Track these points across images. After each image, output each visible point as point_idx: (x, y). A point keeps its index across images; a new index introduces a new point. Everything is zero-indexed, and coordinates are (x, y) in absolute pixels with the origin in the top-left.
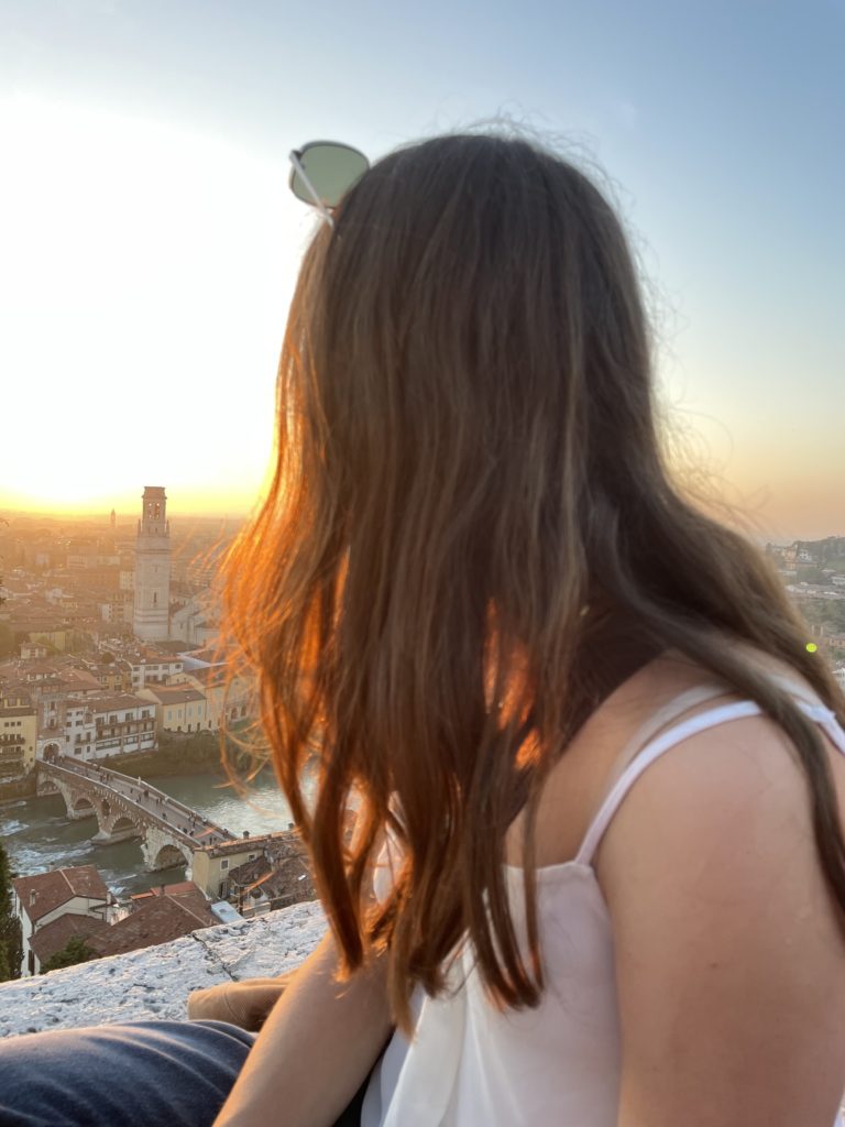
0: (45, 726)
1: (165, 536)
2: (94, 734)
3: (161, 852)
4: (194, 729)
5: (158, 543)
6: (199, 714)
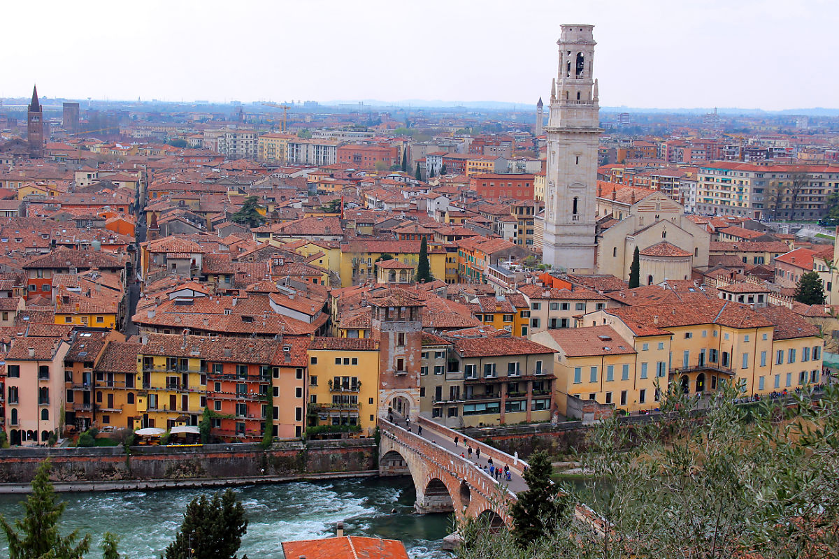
0: (390, 369)
1: (592, 103)
4: (616, 399)
6: (625, 377)
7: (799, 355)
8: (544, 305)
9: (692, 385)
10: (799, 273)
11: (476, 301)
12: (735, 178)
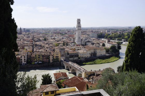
0: (62, 55)
1: (81, 27)
2: (69, 57)
3: (79, 75)
4: (85, 57)
5: (79, 28)
6: (86, 55)
8: (77, 48)
9: (92, 55)
12: (95, 34)
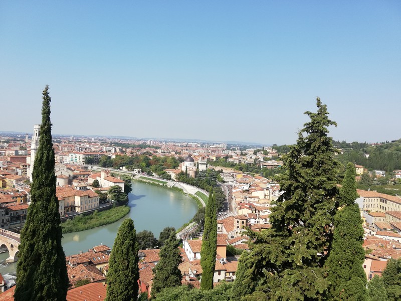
2: (9, 220)
7: (93, 201)
9: (70, 210)
10: (94, 180)
11: (12, 194)
12: (78, 155)
